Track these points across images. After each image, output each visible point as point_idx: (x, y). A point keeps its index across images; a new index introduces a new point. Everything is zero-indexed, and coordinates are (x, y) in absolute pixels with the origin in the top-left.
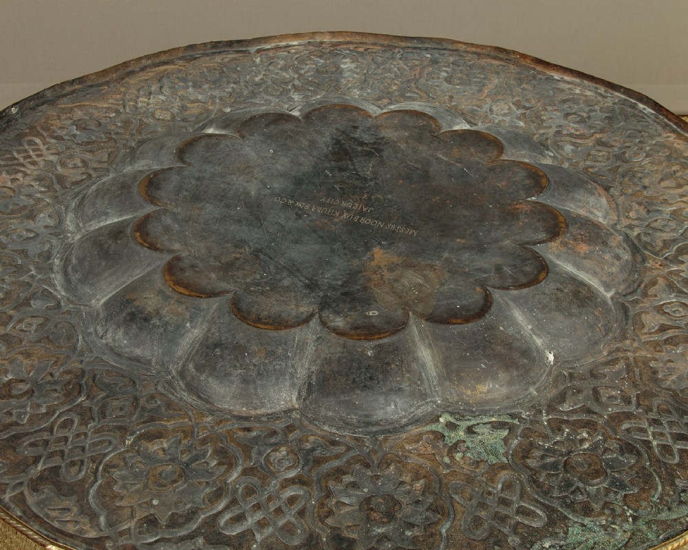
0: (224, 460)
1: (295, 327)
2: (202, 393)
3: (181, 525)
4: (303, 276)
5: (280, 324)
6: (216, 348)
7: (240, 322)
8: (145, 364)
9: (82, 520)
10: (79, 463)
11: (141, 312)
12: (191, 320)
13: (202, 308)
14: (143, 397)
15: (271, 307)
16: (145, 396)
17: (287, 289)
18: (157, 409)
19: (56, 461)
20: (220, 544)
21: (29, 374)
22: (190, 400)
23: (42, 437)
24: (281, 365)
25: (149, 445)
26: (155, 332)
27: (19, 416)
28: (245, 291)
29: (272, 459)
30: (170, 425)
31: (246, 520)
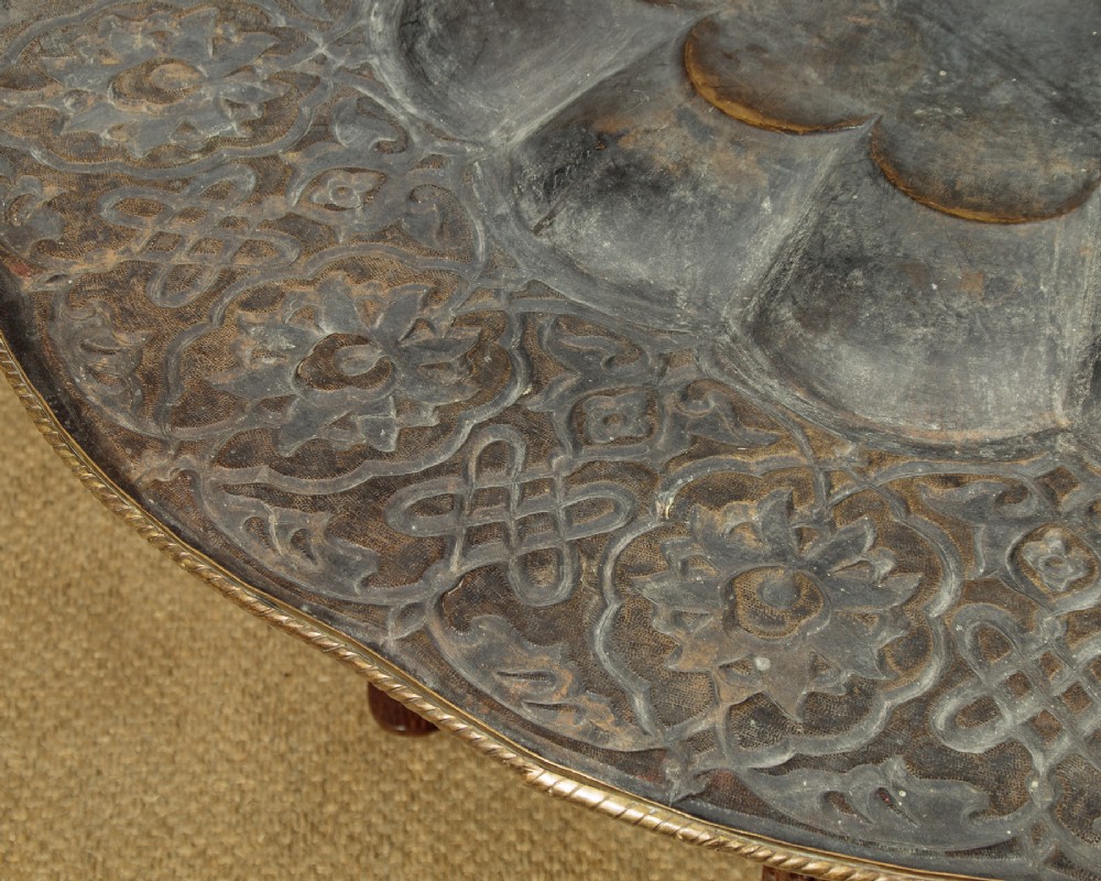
0: (912, 559)
1: (1051, 216)
2: (822, 383)
3: (843, 725)
4: (1041, 78)
5: (1010, 207)
6: (852, 268)
7: (906, 200)
8: (659, 302)
9: (591, 705)
10: (555, 559)
11: (642, 167)
12: (774, 190)
13: (798, 161)
14: (669, 389)
15: (979, 163)
16: (676, 386)
17: (1008, 114)
18: (711, 422)
19: (492, 552)
20: (950, 775)
21: (373, 322)
22: (787, 401)
23: (445, 487)
24: (1024, 315)
25: (717, 516)
26: (683, 222)
27: (374, 430)
28: (902, 117)
29: (1029, 558)
30: (756, 463)
31: (1002, 717)
